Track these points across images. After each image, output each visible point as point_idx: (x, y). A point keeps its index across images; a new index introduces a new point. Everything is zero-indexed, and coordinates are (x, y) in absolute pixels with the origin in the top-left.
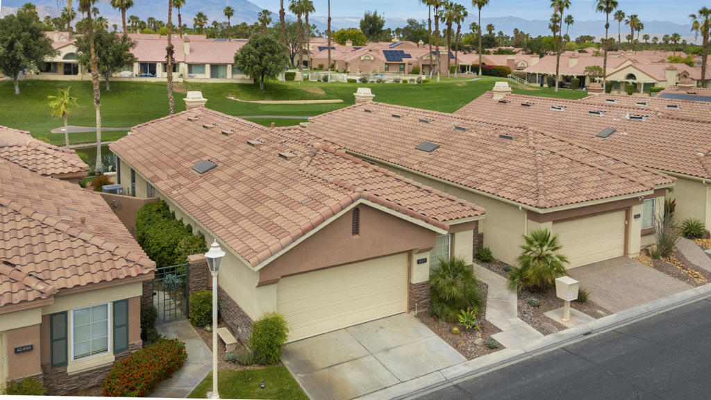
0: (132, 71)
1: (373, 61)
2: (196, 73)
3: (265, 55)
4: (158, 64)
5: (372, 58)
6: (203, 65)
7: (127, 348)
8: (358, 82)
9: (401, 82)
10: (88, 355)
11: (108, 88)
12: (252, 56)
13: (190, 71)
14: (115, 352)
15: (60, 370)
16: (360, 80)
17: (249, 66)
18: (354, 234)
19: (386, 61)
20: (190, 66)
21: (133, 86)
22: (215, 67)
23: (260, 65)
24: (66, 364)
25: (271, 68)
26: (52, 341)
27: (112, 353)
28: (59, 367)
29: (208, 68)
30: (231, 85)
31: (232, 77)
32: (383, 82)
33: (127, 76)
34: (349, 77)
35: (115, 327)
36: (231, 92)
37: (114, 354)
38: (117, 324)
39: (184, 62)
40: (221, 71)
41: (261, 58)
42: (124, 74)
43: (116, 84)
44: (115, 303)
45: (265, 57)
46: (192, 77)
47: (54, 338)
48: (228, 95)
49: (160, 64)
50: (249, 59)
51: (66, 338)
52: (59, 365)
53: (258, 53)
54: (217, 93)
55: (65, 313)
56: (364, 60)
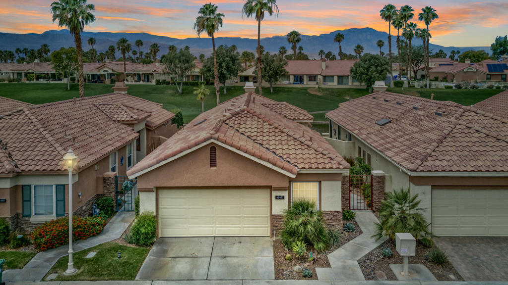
0: (289, 81)
1: (474, 72)
2: (328, 82)
3: (371, 68)
4: (304, 76)
5: (474, 70)
6: (333, 76)
7: (64, 215)
8: (454, 88)
9: (494, 88)
10: (42, 214)
11: (272, 91)
12: (361, 69)
13: (324, 81)
14: (57, 216)
15: (27, 219)
16: (456, 86)
17: (359, 76)
18: (211, 166)
19: (487, 72)
20: (325, 77)
21: (286, 90)
22: (341, 78)
23: (367, 74)
24: (30, 216)
25: (374, 77)
26: (23, 201)
27: (55, 216)
28: (27, 217)
29: (336, 78)
30: (349, 90)
31: (352, 84)
32: (477, 88)
33: (286, 83)
34: (447, 84)
35: (57, 201)
36: (348, 94)
37: (57, 217)
38: (58, 199)
39: (320, 75)
40: (345, 80)
41: (368, 69)
42: (284, 83)
43: (277, 89)
44: (57, 186)
45: (371, 69)
46: (325, 84)
47: (24, 199)
48: (345, 96)
49: (306, 76)
50: (359, 71)
51: (30, 201)
52: (26, 216)
53: (366, 66)
54: (339, 95)
55: (30, 186)
56: (467, 72)
